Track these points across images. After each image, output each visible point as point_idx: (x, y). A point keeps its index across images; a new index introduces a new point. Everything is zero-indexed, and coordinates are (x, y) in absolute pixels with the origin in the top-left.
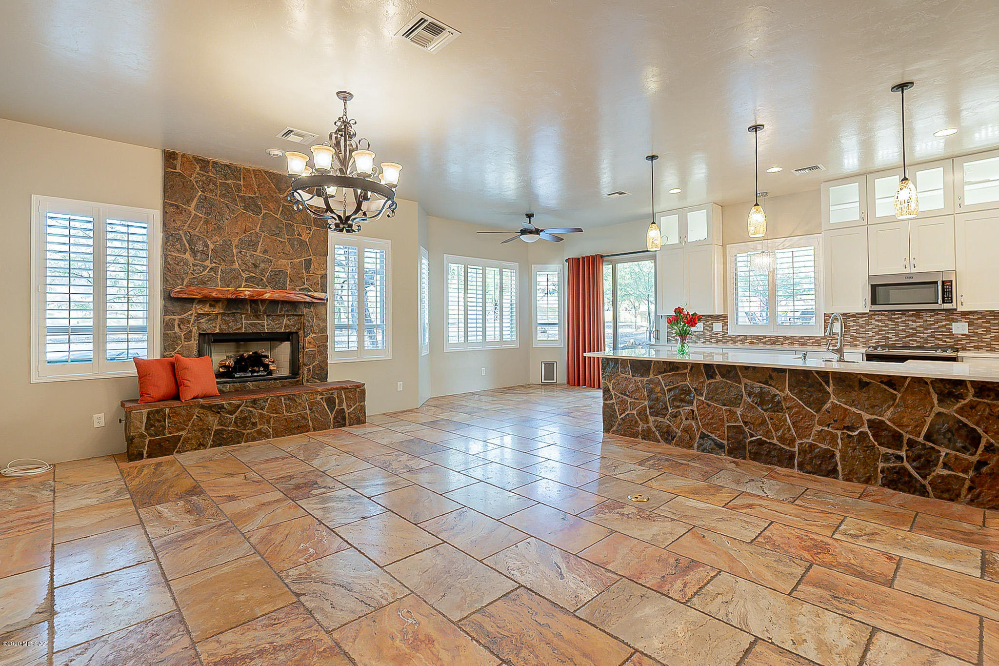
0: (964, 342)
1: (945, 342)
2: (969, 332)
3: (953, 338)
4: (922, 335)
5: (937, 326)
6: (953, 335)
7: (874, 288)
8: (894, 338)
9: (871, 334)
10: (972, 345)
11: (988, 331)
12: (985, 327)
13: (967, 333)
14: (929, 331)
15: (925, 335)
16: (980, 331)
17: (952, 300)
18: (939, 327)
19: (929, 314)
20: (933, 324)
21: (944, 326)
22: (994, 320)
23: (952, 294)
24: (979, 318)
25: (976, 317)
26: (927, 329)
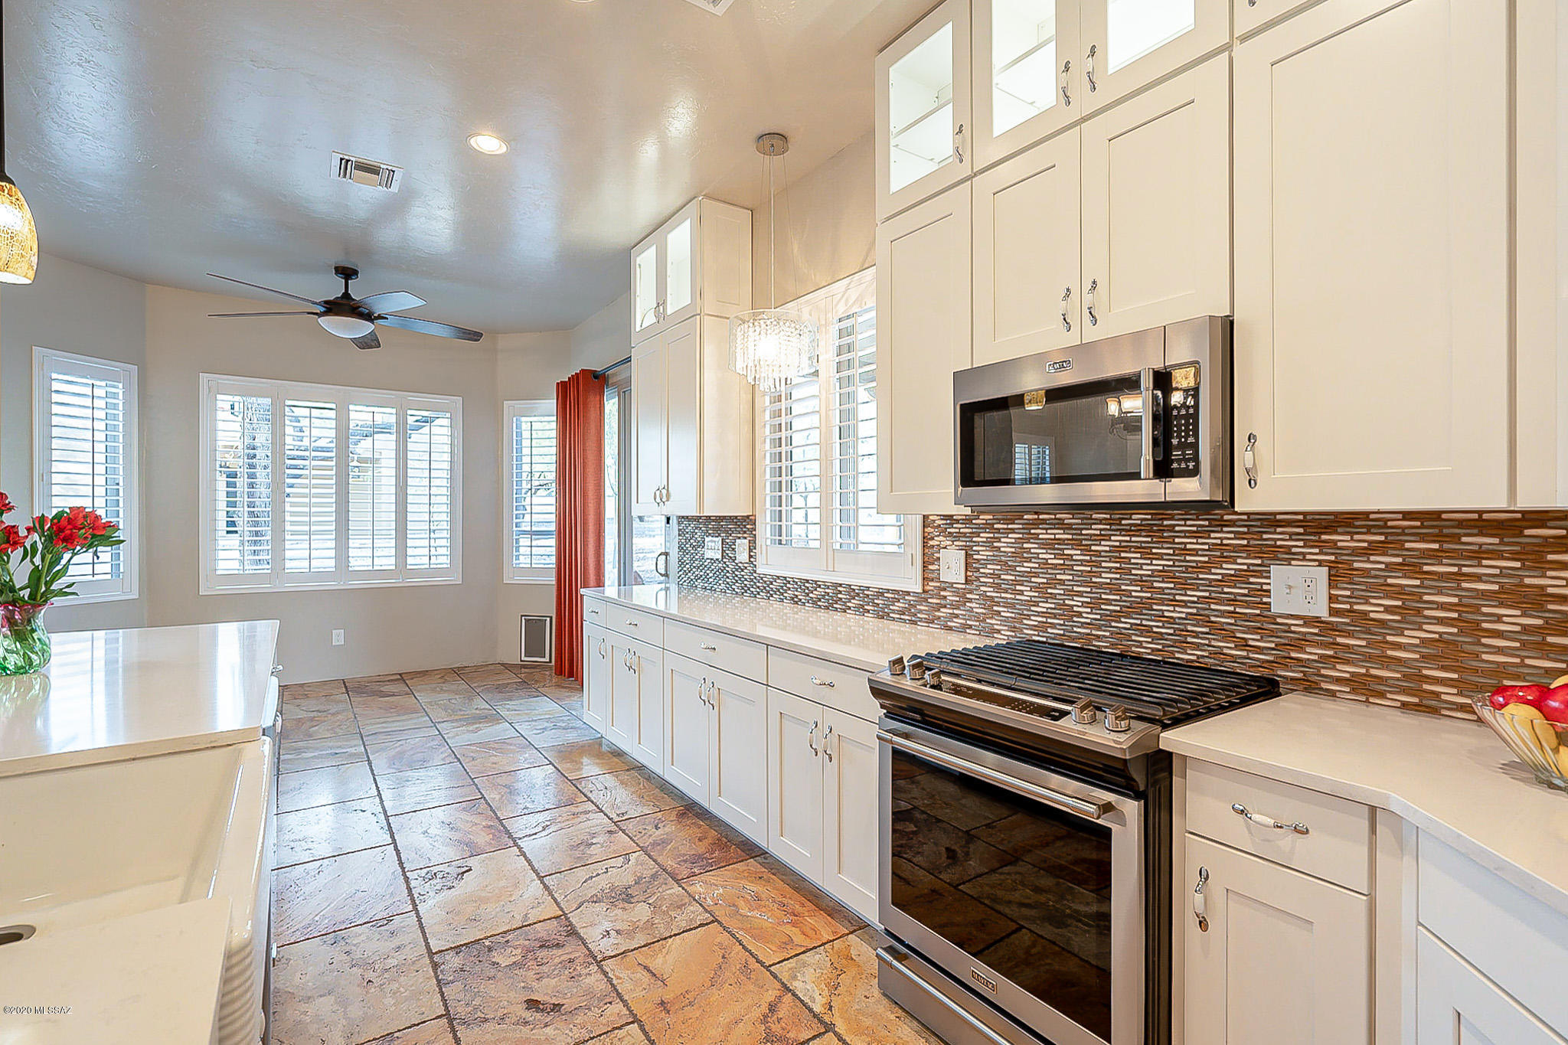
0: (1312, 653)
1: (1244, 645)
2: (1333, 612)
3: (1273, 634)
4: (1168, 611)
5: (1217, 573)
6: (1273, 619)
7: (969, 414)
8: (1088, 616)
9: (1029, 594)
10: (1345, 670)
11: (1411, 612)
12: (1400, 592)
13: (1323, 612)
14: (1194, 595)
15: (1180, 613)
16: (1376, 608)
17: (1196, 458)
18: (1225, 580)
19: (1192, 525)
20: (1206, 567)
21: (1239, 578)
22: (1435, 556)
23: (1196, 435)
24: (1372, 549)
25: (1362, 540)
26: (1184, 585)
